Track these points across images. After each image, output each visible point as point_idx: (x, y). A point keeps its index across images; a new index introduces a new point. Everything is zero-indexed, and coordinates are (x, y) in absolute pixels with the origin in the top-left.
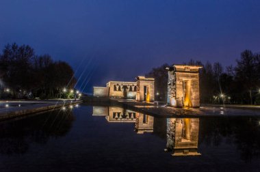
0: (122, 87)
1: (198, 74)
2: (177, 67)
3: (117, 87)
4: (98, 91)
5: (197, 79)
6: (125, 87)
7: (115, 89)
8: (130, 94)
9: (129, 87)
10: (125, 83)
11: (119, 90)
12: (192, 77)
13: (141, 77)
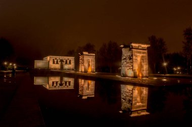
0: (59, 61)
1: (146, 51)
2: (133, 45)
3: (56, 61)
4: (39, 64)
5: (146, 55)
6: (62, 61)
7: (54, 63)
8: (66, 67)
9: (65, 61)
10: (61, 58)
11: (57, 63)
12: (143, 53)
13: (84, 53)
